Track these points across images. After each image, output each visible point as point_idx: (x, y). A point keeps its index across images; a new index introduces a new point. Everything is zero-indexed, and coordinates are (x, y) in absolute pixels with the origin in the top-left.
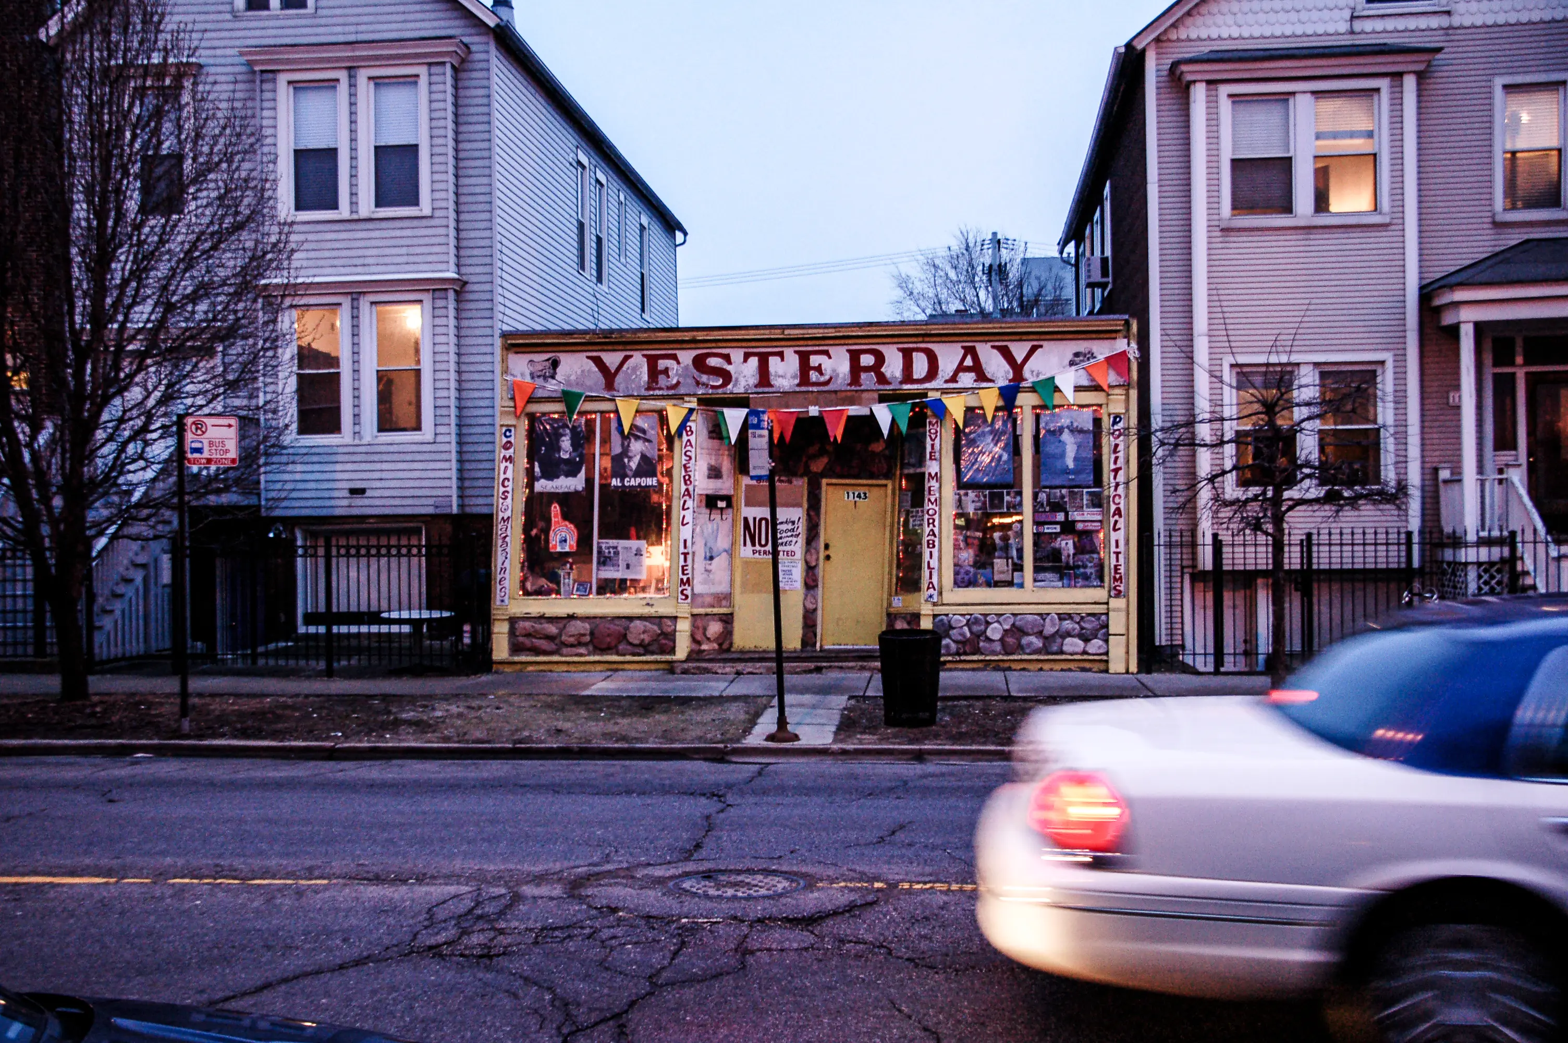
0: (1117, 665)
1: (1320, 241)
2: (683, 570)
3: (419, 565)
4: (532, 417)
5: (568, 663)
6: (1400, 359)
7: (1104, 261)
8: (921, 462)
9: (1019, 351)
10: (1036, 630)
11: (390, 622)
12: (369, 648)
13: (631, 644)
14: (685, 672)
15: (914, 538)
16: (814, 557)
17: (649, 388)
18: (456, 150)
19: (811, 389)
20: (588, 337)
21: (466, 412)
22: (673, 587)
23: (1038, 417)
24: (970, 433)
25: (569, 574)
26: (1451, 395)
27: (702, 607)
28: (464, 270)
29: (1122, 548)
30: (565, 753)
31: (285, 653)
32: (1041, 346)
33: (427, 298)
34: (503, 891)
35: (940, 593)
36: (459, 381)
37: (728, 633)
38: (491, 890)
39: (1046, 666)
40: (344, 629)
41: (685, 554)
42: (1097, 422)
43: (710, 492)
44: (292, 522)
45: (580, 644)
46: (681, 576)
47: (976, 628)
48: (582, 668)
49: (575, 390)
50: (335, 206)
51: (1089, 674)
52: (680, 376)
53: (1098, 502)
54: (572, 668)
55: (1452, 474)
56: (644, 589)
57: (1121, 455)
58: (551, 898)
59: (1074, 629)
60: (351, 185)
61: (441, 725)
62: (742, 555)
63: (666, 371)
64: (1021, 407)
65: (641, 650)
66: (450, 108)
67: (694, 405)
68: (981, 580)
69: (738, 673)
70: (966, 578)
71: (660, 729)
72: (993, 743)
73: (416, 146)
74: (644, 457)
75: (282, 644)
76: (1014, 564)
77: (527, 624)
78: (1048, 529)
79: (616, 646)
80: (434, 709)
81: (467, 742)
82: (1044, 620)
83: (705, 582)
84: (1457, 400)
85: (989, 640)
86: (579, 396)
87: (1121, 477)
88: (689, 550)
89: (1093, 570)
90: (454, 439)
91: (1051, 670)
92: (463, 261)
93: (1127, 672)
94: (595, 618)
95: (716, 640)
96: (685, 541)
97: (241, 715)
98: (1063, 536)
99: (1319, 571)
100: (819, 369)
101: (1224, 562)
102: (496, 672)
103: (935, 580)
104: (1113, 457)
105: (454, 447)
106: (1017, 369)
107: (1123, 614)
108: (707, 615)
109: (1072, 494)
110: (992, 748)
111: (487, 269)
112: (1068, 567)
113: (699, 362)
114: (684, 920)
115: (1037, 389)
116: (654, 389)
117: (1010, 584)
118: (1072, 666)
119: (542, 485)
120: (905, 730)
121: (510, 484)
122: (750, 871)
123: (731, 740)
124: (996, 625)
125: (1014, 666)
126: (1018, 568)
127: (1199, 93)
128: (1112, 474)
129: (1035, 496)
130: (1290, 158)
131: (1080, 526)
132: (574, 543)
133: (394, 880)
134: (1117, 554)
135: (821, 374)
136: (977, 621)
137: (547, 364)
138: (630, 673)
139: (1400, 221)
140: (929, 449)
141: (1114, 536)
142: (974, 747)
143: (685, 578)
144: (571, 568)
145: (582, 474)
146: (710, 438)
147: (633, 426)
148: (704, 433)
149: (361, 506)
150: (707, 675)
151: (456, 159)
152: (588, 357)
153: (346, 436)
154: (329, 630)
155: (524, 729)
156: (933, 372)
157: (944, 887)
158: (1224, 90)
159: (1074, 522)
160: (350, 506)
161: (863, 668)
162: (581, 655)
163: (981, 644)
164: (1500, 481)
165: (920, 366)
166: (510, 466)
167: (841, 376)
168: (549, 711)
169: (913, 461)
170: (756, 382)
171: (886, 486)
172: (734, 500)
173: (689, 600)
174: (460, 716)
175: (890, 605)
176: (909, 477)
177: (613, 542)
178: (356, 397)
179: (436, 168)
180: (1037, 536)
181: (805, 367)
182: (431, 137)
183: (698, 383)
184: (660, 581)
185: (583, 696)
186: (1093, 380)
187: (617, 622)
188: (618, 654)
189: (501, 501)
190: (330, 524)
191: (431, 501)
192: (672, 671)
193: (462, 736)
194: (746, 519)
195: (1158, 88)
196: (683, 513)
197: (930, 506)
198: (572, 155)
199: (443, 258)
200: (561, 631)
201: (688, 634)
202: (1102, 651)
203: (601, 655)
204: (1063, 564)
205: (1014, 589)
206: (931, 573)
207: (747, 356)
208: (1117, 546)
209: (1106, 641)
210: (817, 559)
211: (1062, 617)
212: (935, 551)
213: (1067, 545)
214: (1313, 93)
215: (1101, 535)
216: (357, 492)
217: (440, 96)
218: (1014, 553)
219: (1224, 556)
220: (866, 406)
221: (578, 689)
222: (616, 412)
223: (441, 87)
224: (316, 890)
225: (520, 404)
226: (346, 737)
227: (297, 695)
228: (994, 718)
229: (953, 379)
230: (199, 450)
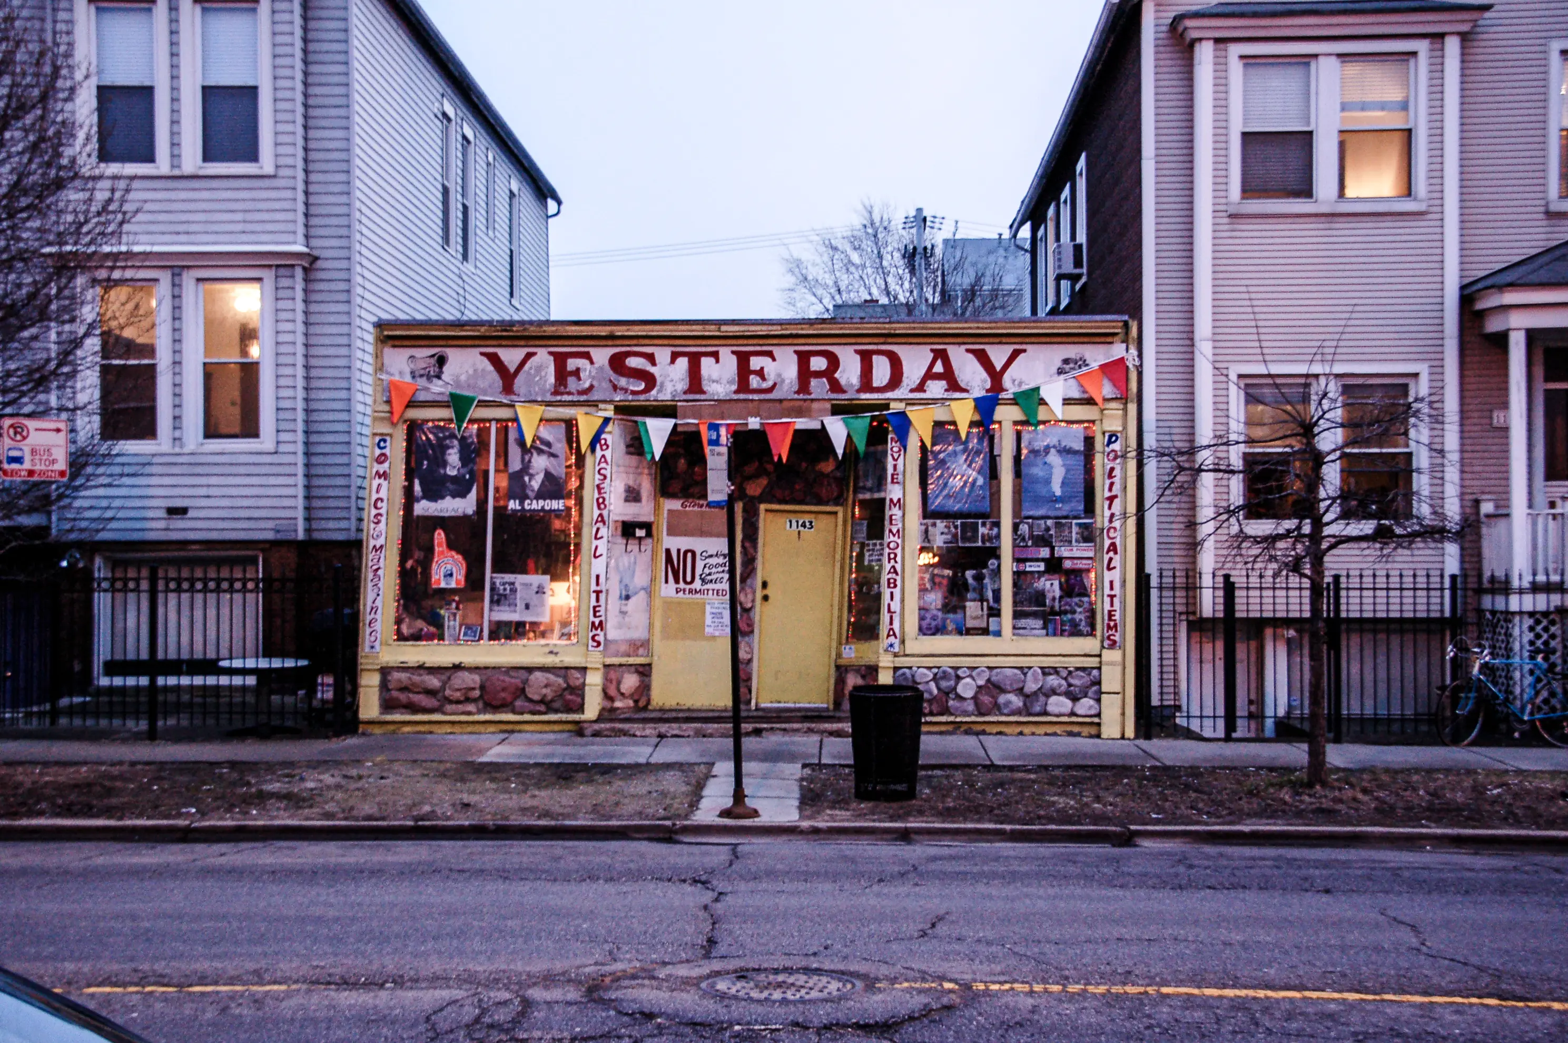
0: (1110, 729)
1: (1344, 231)
2: (595, 612)
3: (255, 601)
4: (413, 427)
5: (453, 723)
6: (1437, 371)
7: (1078, 248)
8: (880, 483)
9: (998, 354)
10: (1015, 686)
11: (231, 672)
12: (191, 705)
13: (531, 701)
14: (596, 734)
15: (869, 575)
16: (750, 597)
17: (556, 393)
18: (306, 95)
19: (751, 397)
20: (483, 329)
21: (315, 417)
22: (582, 633)
23: (1019, 435)
24: (940, 452)
25: (455, 615)
26: (1495, 415)
27: (616, 656)
28: (314, 242)
29: (1117, 590)
30: (478, 832)
31: (82, 711)
32: (1025, 351)
33: (268, 275)
34: (507, 995)
35: (903, 642)
36: (307, 378)
37: (644, 688)
38: (492, 994)
39: (1027, 730)
40: (172, 681)
41: (598, 593)
42: (1089, 441)
43: (626, 518)
44: (91, 548)
45: (468, 700)
46: (592, 618)
47: (944, 684)
48: (470, 729)
49: (466, 393)
50: (150, 158)
51: (1078, 740)
52: (593, 378)
53: (1088, 535)
54: (457, 729)
55: (1497, 507)
56: (543, 635)
57: (1117, 480)
58: (569, 1003)
59: (1060, 686)
60: (172, 134)
61: (318, 799)
62: (663, 594)
63: (577, 373)
64: (1000, 423)
65: (542, 708)
66: (299, 44)
67: (610, 413)
68: (951, 626)
69: (661, 736)
70: (934, 623)
71: (589, 803)
72: (990, 821)
73: (255, 88)
74: (548, 475)
75: (77, 700)
76: (990, 608)
77: (403, 676)
78: (1030, 567)
79: (512, 703)
80: (302, 779)
81: (357, 819)
82: (1025, 674)
83: (620, 626)
84: (1502, 420)
85: (960, 698)
86: (470, 400)
87: (1117, 506)
88: (602, 587)
89: (1082, 617)
90: (300, 448)
91: (1033, 734)
92: (313, 232)
93: (1123, 738)
94: (486, 668)
95: (631, 696)
96: (598, 577)
97: (61, 788)
98: (1047, 576)
99: (1349, 620)
100: (761, 373)
101: (1237, 607)
102: (364, 734)
103: (896, 626)
104: (1108, 482)
105: (300, 459)
106: (996, 376)
107: (1119, 669)
108: (621, 665)
109: (1058, 525)
110: (991, 826)
111: (343, 242)
112: (1053, 612)
113: (617, 363)
114: (737, 1028)
115: (1019, 401)
116: (562, 394)
117: (985, 631)
118: (1058, 729)
119: (423, 508)
120: (883, 805)
121: (384, 505)
122: (788, 970)
123: (678, 816)
124: (968, 680)
125: (988, 729)
126: (995, 612)
127: (1205, 54)
128: (1107, 503)
129: (1016, 527)
130: (1311, 133)
131: (1067, 564)
132: (461, 578)
133: (364, 984)
134: (1112, 597)
135: (764, 379)
136: (945, 676)
137: (433, 361)
138: (528, 735)
139: (1438, 209)
140: (890, 470)
141: (1108, 576)
142: (970, 826)
143: (597, 621)
144: (457, 608)
145: (473, 495)
146: (629, 453)
147: (536, 437)
148: (622, 448)
149: (180, 530)
150: (624, 739)
151: (306, 106)
152: (482, 354)
153: (162, 443)
154: (153, 682)
155: (421, 803)
156: (896, 380)
157: (1026, 988)
158: (1236, 50)
159: (1061, 559)
160: (167, 529)
161: (810, 731)
162: (469, 713)
163: (951, 703)
164: (1554, 517)
165: (881, 371)
166: (385, 484)
167: (787, 381)
168: (446, 781)
169: (869, 484)
170: (686, 387)
171: (836, 513)
172: (654, 528)
173: (601, 648)
174: (338, 787)
175: (839, 655)
176: (863, 504)
177: (509, 577)
178: (177, 395)
179: (281, 117)
180: (1018, 576)
181: (744, 371)
182: (275, 78)
183: (615, 388)
184: (565, 624)
185: (481, 764)
186: (1085, 392)
187: (512, 673)
188: (514, 712)
189: (372, 526)
190: (137, 551)
191: (270, 524)
192: (580, 733)
193: (348, 813)
194: (668, 552)
195: (1156, 46)
196: (595, 543)
197: (892, 538)
198: (437, 104)
199: (290, 227)
200: (444, 684)
201: (600, 688)
202: (1093, 712)
203: (494, 713)
204: (1047, 609)
205: (990, 638)
206: (891, 618)
207: (674, 357)
208: (1112, 588)
209: (1098, 701)
210: (753, 601)
211: (1045, 671)
212: (897, 592)
213: (1052, 587)
214: (1339, 55)
215: (1093, 575)
216: (176, 512)
217: (286, 28)
218: (990, 595)
219: (1237, 600)
220: (815, 419)
221: (472, 755)
222: (516, 420)
223: (286, 17)
224: (278, 998)
225: (398, 407)
226: (203, 814)
227: (121, 763)
228: (982, 791)
229: (920, 388)
230: (18, 460)
